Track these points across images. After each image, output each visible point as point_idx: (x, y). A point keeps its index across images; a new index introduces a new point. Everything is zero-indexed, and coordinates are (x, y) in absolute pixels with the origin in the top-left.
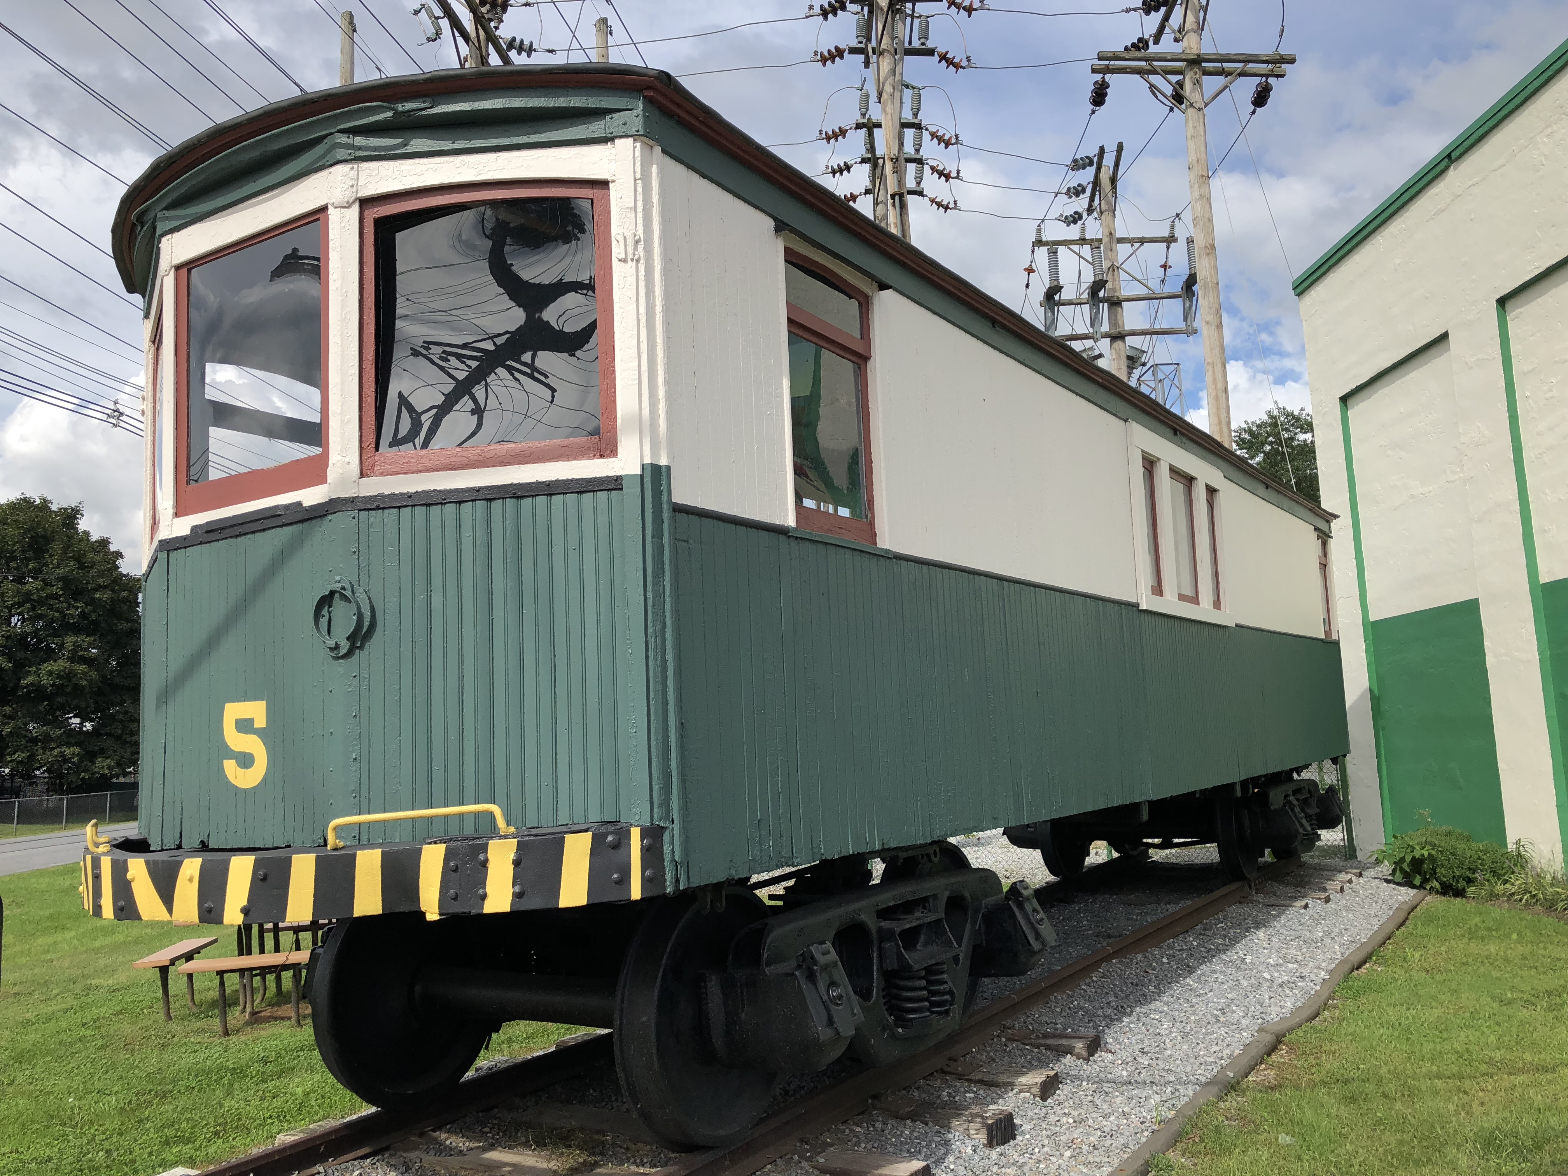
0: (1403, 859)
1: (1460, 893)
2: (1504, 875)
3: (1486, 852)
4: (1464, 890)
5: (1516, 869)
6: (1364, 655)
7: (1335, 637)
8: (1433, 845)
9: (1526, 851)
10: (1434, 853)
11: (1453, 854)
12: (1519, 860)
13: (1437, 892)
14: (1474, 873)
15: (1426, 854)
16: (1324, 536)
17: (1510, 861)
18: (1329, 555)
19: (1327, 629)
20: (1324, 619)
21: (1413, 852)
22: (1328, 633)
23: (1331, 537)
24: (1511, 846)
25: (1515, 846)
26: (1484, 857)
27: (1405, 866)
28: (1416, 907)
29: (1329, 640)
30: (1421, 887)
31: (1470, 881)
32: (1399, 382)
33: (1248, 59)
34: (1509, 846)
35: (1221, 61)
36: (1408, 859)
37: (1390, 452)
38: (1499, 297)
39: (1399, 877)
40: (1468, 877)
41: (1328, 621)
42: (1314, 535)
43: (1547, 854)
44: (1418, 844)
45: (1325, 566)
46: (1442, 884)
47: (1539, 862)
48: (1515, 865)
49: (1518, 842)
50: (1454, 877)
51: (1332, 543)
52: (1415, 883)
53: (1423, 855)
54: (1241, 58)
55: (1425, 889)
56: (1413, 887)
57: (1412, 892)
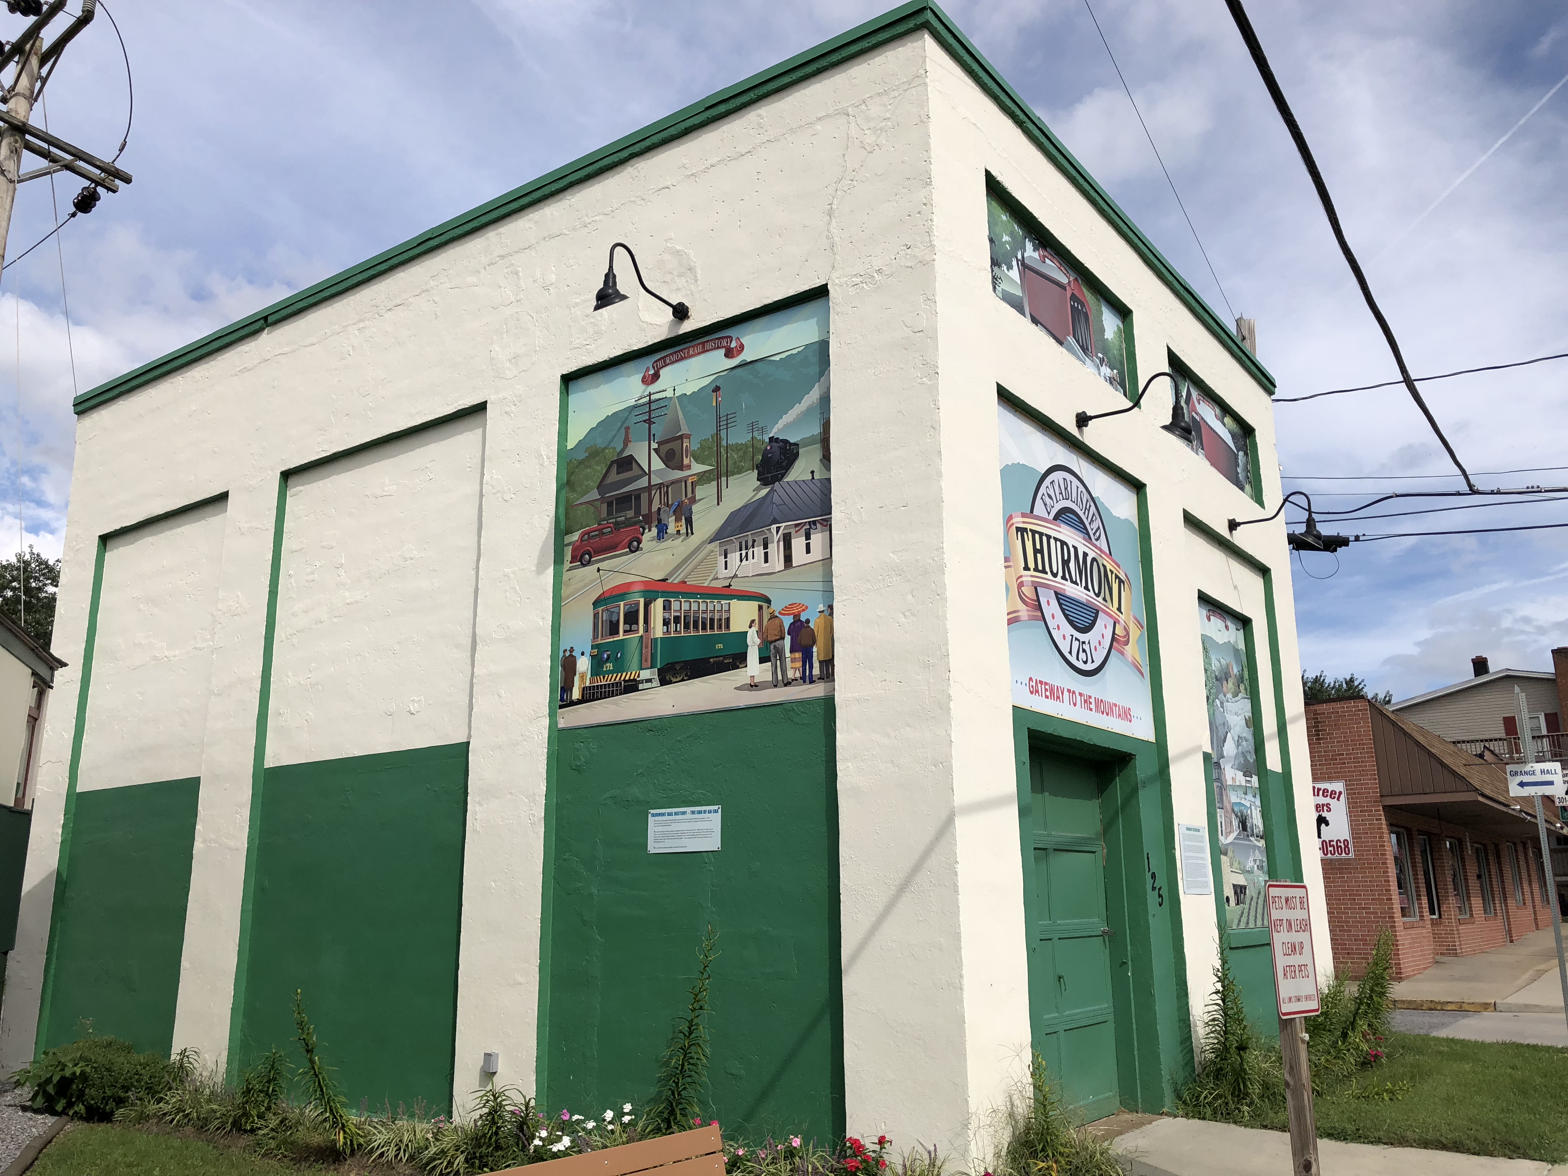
0: (49, 1080)
1: (106, 1117)
2: (160, 1093)
3: (145, 1066)
4: (112, 1113)
5: (174, 1085)
6: (60, 831)
7: (27, 806)
8: (88, 1061)
9: (190, 1063)
10: (88, 1070)
11: (108, 1070)
12: (181, 1073)
13: (81, 1118)
14: (127, 1092)
15: (78, 1071)
16: (42, 685)
17: (170, 1076)
18: (44, 707)
19: (20, 795)
20: (18, 784)
21: (63, 1070)
22: (20, 800)
23: (52, 688)
24: (174, 1057)
25: (178, 1058)
26: (143, 1072)
27: (50, 1089)
28: (50, 1141)
29: (19, 809)
30: (64, 1113)
31: (120, 1102)
32: (168, 533)
33: (79, 154)
34: (173, 1057)
35: (50, 143)
36: (56, 1079)
37: (141, 606)
38: (283, 469)
39: (40, 1102)
40: (119, 1097)
41: (22, 787)
42: (30, 681)
43: (211, 1065)
44: (71, 1060)
45: (36, 720)
46: (89, 1108)
47: (201, 1075)
48: (174, 1079)
49: (183, 1053)
50: (104, 1098)
51: (52, 696)
52: (57, 1108)
53: (74, 1073)
54: (73, 151)
55: (67, 1114)
56: (53, 1113)
57: (50, 1120)
